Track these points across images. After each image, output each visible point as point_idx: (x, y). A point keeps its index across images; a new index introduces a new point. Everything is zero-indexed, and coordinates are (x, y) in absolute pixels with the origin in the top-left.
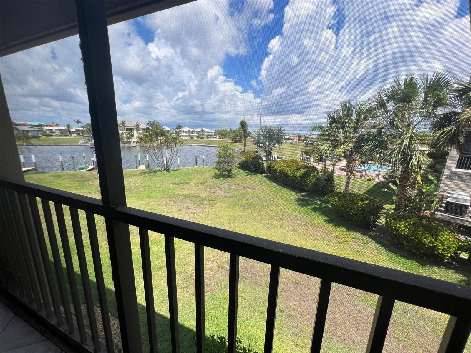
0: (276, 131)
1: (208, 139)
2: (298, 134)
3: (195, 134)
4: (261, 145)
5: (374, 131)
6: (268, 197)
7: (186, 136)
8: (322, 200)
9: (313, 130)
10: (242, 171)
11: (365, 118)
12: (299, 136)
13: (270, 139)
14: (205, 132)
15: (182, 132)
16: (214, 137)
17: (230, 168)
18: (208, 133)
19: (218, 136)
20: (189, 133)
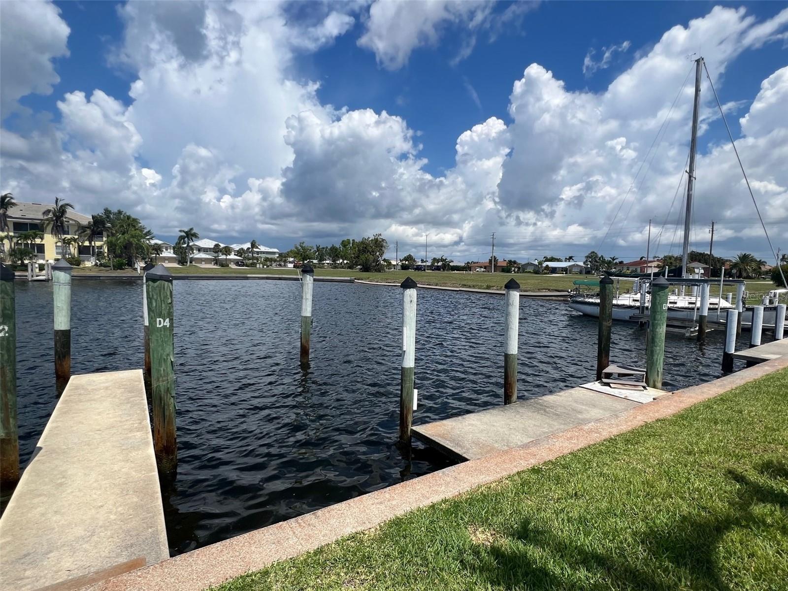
3: (233, 256)
7: (207, 261)
15: (196, 251)
19: (292, 262)
20: (216, 252)
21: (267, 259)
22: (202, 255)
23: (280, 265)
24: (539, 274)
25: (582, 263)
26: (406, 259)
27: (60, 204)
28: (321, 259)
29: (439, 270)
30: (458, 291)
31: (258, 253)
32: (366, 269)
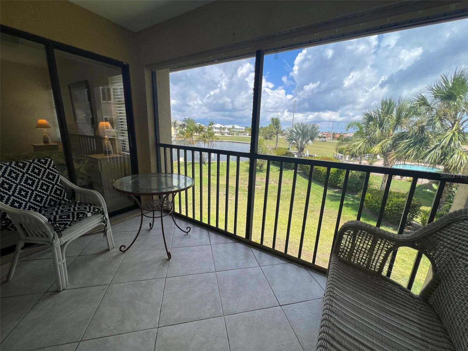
0: (310, 128)
1: (239, 136)
2: (333, 132)
3: (226, 131)
4: (294, 141)
5: (416, 128)
6: (299, 191)
7: (218, 133)
8: (355, 197)
9: (349, 127)
10: (273, 166)
11: (406, 116)
12: (334, 134)
13: (303, 135)
14: (235, 129)
15: (214, 129)
16: (244, 134)
17: (262, 163)
18: (239, 130)
19: (248, 133)
20: (221, 129)
21: (239, 132)
22: (216, 130)
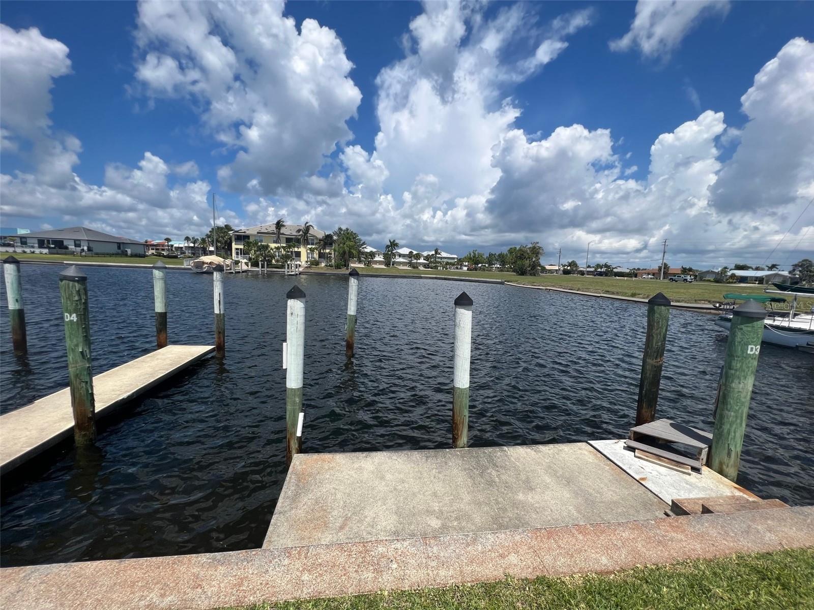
3: (422, 260)
7: (404, 264)
15: (397, 257)
18: (445, 260)
19: (467, 266)
20: (410, 257)
21: (447, 263)
22: (401, 260)
23: (457, 268)
24: (721, 283)
25: (787, 272)
26: (570, 265)
27: (308, 225)
28: (490, 264)
29: (602, 275)
30: (599, 297)
31: (441, 258)
32: (522, 272)
